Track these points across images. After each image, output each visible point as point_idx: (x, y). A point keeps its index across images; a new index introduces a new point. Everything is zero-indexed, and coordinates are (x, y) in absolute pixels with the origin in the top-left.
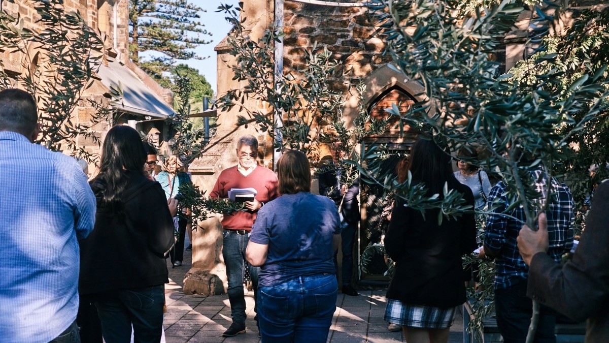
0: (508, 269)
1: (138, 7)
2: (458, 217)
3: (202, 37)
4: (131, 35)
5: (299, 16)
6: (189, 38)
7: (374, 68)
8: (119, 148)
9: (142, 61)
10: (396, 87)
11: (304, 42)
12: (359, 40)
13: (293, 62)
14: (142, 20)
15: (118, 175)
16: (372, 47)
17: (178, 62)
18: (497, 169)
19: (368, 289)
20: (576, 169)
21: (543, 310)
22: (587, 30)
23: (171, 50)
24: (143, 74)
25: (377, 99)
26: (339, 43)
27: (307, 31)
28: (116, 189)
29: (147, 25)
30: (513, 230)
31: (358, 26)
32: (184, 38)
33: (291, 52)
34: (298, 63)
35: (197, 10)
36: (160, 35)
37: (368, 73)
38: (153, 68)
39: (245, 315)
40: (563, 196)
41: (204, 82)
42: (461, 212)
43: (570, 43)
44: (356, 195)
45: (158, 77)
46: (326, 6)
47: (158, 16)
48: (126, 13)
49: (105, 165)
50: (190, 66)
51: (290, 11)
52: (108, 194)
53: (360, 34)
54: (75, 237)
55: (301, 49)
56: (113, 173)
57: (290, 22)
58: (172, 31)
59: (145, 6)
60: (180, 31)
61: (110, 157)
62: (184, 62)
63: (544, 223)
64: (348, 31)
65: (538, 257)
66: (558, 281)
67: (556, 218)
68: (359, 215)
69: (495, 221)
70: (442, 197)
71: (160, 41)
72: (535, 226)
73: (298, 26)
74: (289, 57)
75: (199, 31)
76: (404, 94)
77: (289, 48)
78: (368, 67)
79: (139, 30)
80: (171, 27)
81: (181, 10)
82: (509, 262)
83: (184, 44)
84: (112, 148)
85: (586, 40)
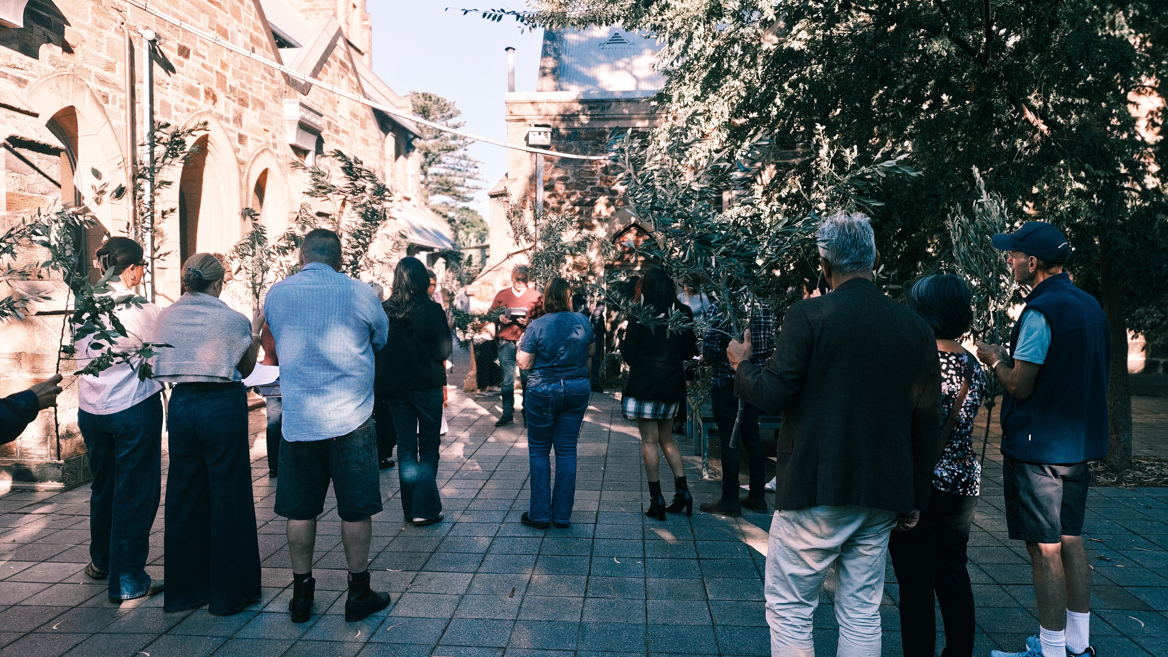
0: (722, 372)
1: (428, 160)
2: (682, 332)
3: (479, 184)
4: (422, 183)
5: (556, 167)
6: (470, 185)
7: (617, 210)
8: (409, 276)
9: (431, 204)
10: (635, 225)
11: (560, 188)
12: (605, 186)
13: (551, 205)
14: (431, 170)
15: (407, 297)
16: (615, 192)
17: (461, 204)
18: (714, 294)
19: (612, 388)
20: (778, 291)
21: (746, 406)
22: (786, 180)
23: (455, 195)
24: (433, 214)
25: (620, 235)
26: (588, 189)
27: (564, 179)
28: (405, 308)
29: (436, 174)
30: (725, 342)
31: (604, 175)
32: (466, 185)
33: (550, 197)
34: (556, 205)
35: (476, 162)
36: (446, 183)
37: (612, 214)
38: (441, 209)
39: (513, 409)
40: (766, 312)
41: (482, 221)
42: (683, 328)
43: (772, 190)
44: (602, 311)
45: (445, 216)
46: (578, 159)
47: (445, 167)
48: (418, 165)
49: (396, 288)
50: (471, 208)
51: (549, 163)
52: (399, 312)
53: (607, 181)
54: (371, 349)
55: (558, 194)
56: (403, 296)
57: (549, 171)
58: (456, 180)
59: (434, 159)
60: (462, 179)
61: (400, 282)
62: (466, 205)
63: (748, 337)
64: (596, 179)
65: (742, 364)
66: (757, 383)
67: (760, 330)
68: (604, 330)
69: (711, 334)
70: (667, 316)
71: (446, 188)
72: (741, 340)
73: (556, 175)
74: (548, 200)
75: (477, 179)
76: (641, 231)
77: (548, 193)
78: (612, 209)
79: (430, 179)
80: (455, 176)
81: (463, 162)
82: (724, 367)
83: (466, 190)
84: (402, 275)
85: (785, 187)
